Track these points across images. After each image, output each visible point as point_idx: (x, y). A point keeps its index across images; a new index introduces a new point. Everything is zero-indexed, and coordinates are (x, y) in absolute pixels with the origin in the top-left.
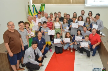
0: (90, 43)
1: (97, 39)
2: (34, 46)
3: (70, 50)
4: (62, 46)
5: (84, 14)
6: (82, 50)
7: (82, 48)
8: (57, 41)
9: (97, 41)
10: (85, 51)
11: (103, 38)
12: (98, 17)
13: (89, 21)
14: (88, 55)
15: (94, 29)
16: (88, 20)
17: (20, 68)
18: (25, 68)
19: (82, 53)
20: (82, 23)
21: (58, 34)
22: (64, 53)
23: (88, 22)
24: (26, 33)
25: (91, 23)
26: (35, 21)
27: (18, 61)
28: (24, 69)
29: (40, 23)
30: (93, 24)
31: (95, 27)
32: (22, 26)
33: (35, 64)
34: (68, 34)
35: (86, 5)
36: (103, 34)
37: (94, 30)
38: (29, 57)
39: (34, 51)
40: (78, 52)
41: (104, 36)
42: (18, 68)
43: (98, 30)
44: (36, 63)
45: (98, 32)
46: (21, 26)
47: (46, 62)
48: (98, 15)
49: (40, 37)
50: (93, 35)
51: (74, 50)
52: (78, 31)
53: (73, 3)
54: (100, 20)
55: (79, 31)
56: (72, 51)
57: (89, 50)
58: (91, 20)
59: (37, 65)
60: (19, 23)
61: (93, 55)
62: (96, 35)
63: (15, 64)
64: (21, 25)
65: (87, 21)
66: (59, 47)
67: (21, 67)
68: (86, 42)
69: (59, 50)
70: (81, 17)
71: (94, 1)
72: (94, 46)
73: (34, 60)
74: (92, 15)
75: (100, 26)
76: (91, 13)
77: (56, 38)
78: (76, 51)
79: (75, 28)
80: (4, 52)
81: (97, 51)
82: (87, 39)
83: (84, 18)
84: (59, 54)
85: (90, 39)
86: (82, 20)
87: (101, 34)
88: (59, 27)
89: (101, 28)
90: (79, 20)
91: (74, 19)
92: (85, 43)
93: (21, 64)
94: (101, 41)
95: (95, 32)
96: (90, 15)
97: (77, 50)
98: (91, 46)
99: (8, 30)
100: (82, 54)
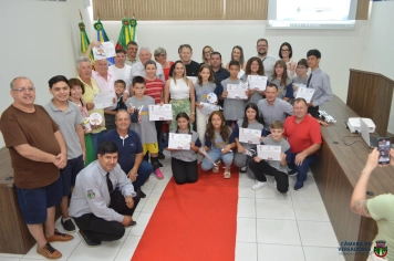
0: (288, 146)
1: (309, 135)
2: (107, 160)
3: (222, 170)
5: (265, 53)
6: (261, 171)
8: (179, 141)
9: (309, 141)
11: (330, 129)
12: (313, 62)
14: (283, 188)
15: (299, 100)
16: (280, 71)
17: (57, 233)
18: (76, 233)
19: (263, 180)
20: (259, 83)
21: (182, 119)
22: (200, 182)
24: (74, 114)
25: (288, 82)
27: (51, 212)
28: (71, 238)
29: (120, 84)
30: (296, 85)
31: (304, 93)
32: (62, 91)
33: (109, 220)
34: (216, 117)
35: (271, 22)
36: (329, 118)
37: (301, 104)
38: (89, 195)
39: (108, 175)
40: (250, 177)
41: (331, 123)
42: (51, 233)
44: (112, 215)
46: (57, 93)
47: (144, 215)
48: (315, 54)
50: (298, 122)
51: (235, 170)
52: (247, 108)
53: (230, 17)
54: (320, 71)
55: (251, 109)
56: (227, 174)
57: (286, 171)
59: (114, 223)
60: (52, 82)
61: (297, 187)
64: (58, 89)
65: (275, 75)
66: (187, 160)
67: (61, 229)
69: (186, 172)
70: (255, 62)
71: (299, 10)
72: (300, 158)
73: (105, 206)
74: (290, 56)
75: (321, 92)
76: (286, 50)
77: (177, 132)
78: (240, 174)
79: (237, 100)
81: (310, 174)
82: (277, 133)
83: (268, 64)
86: (261, 72)
87: (323, 118)
89: (323, 98)
90: (249, 71)
92: (272, 147)
93: (59, 220)
94: (323, 140)
95: (304, 110)
97: (244, 169)
98: (290, 156)
99: (12, 106)
100: (260, 184)
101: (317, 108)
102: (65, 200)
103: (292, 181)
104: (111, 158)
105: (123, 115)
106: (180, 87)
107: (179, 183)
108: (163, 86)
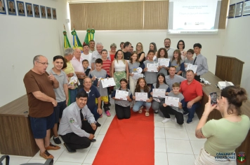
0: (183, 97)
1: (195, 91)
2: (81, 101)
3: (144, 112)
4: (129, 105)
5: (169, 46)
7: (168, 107)
8: (121, 95)
9: (195, 95)
10: (173, 114)
11: (207, 88)
12: (197, 50)
13: (179, 58)
14: (180, 122)
15: (189, 71)
17: (51, 145)
18: (62, 146)
20: (165, 62)
21: (123, 82)
22: (132, 118)
23: (176, 60)
24: (63, 78)
25: (181, 62)
26: (78, 58)
27: (48, 132)
28: (59, 148)
29: (85, 62)
30: (186, 64)
31: (191, 67)
32: (60, 64)
33: (82, 136)
35: (170, 30)
36: (206, 82)
37: (190, 73)
38: (71, 121)
39: (81, 111)
40: (161, 116)
41: (208, 85)
42: (48, 145)
43: (198, 74)
44: (83, 134)
45: (197, 78)
46: (57, 64)
47: (100, 135)
48: (198, 46)
49: (89, 87)
50: (189, 83)
51: (152, 112)
52: (158, 76)
54: (201, 56)
55: (161, 77)
56: (147, 114)
57: (182, 112)
58: (182, 57)
59: (85, 138)
60: (55, 58)
61: (189, 121)
62: (193, 83)
63: (43, 136)
64: (58, 62)
66: (124, 106)
67: (53, 143)
68: (176, 95)
69: (124, 112)
70: (162, 51)
71: (185, 24)
72: (190, 104)
74: (184, 48)
75: (202, 67)
76: (181, 44)
78: (155, 115)
80: (23, 114)
81: (195, 114)
82: (176, 89)
84: (124, 120)
85: (182, 91)
86: (166, 56)
87: (203, 82)
88: (124, 70)
89: (203, 71)
90: (159, 56)
91: (152, 53)
93: (52, 138)
94: (203, 93)
95: (193, 77)
96: (181, 47)
97: (157, 111)
100: (166, 120)
101: (199, 76)
102: (56, 126)
103: (185, 119)
104: (83, 100)
105: (88, 80)
106: (120, 65)
107: (120, 119)
108: (111, 64)
